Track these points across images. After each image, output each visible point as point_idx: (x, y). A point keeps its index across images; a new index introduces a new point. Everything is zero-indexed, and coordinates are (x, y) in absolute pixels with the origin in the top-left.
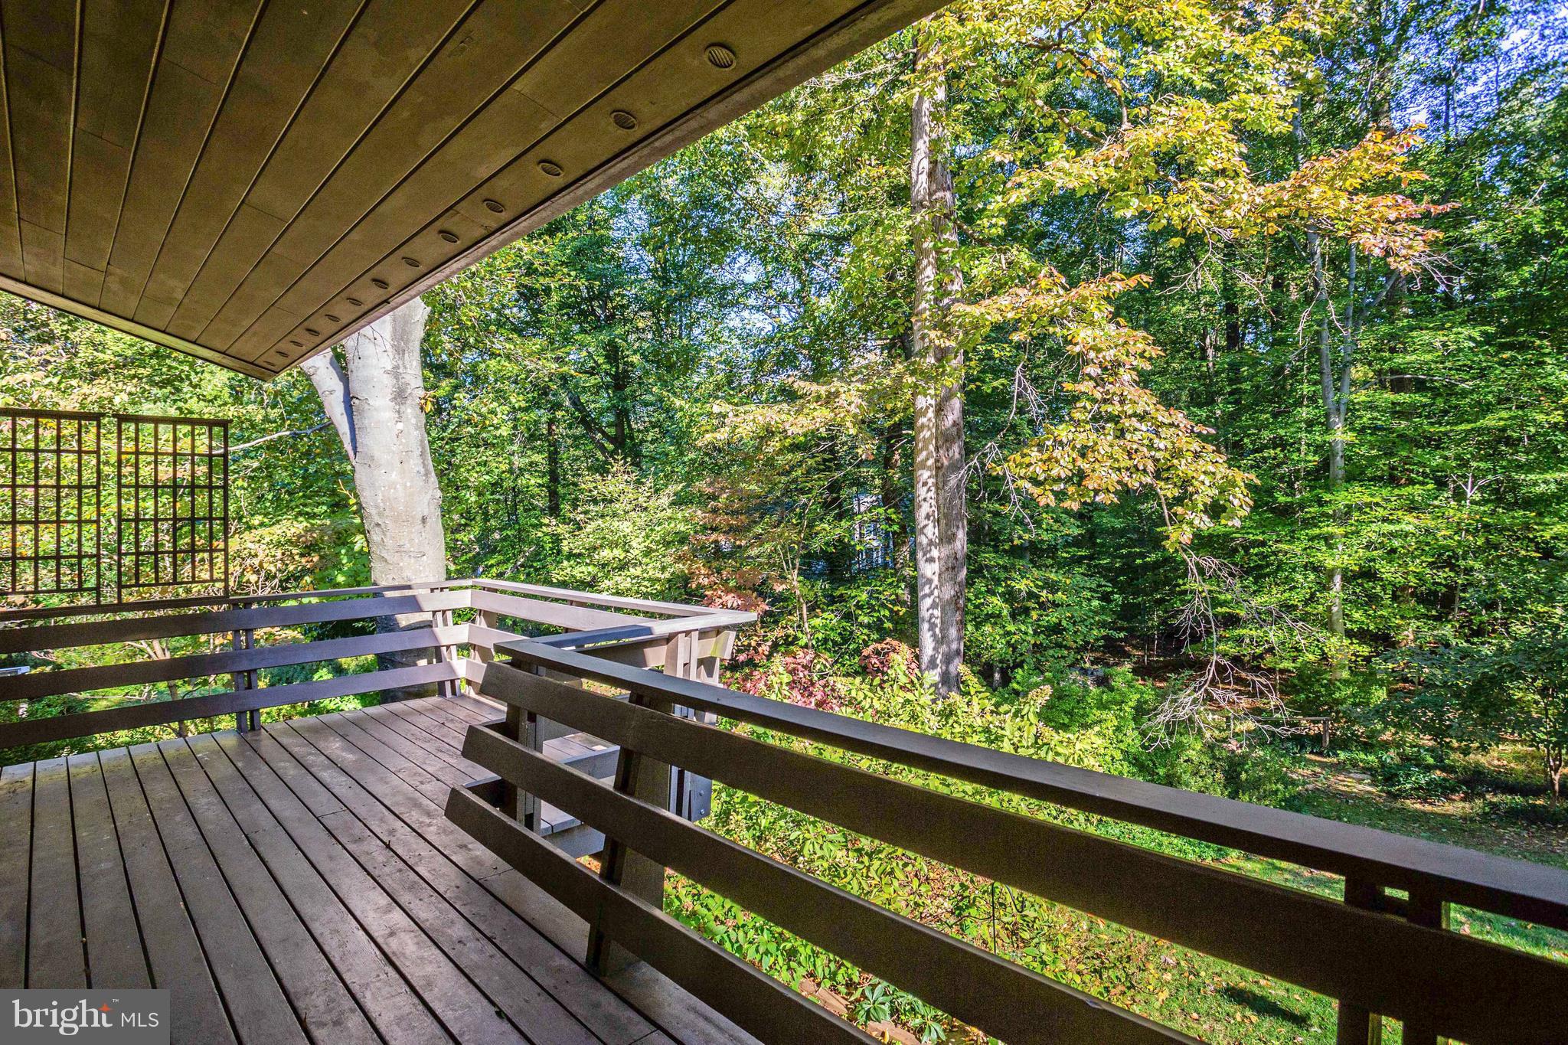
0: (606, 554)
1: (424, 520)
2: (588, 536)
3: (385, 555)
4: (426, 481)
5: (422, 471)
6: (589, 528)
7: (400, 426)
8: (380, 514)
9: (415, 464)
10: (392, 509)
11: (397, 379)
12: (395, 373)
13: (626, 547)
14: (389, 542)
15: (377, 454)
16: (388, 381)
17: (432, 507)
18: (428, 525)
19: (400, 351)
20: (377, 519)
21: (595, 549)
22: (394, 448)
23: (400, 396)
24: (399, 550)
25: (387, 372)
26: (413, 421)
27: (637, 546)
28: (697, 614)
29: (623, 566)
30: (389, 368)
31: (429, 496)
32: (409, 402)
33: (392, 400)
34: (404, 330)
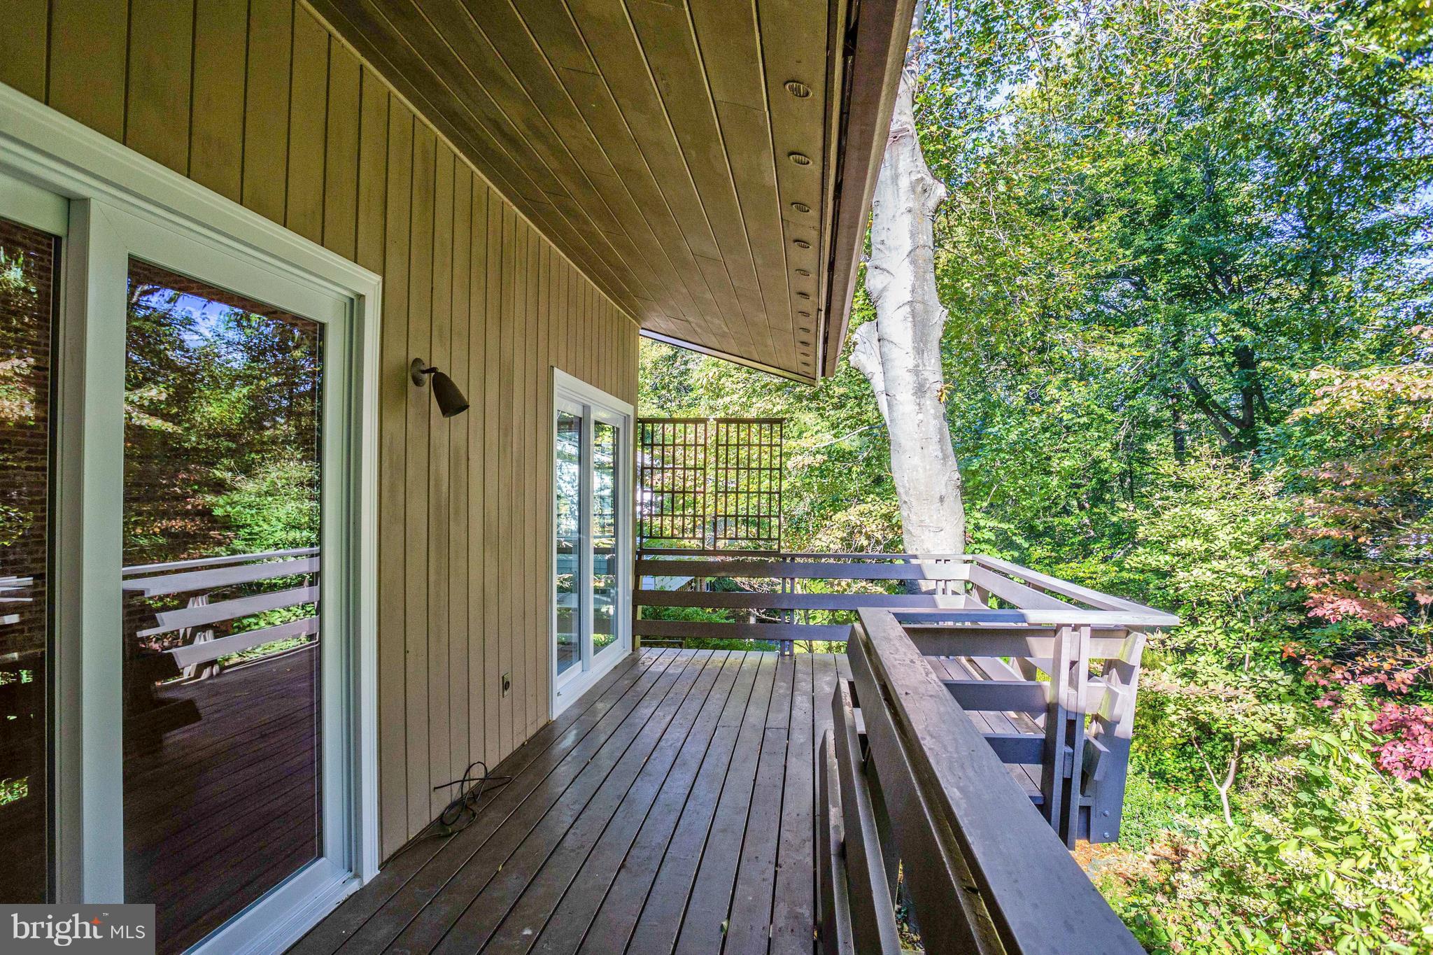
0: (1185, 544)
1: (942, 499)
2: (1165, 525)
3: (910, 528)
4: (944, 464)
5: (940, 455)
6: (1167, 515)
7: (921, 416)
8: (907, 493)
9: (934, 449)
10: (915, 488)
11: (917, 375)
12: (916, 371)
13: (1207, 535)
14: (913, 517)
15: (903, 442)
16: (910, 378)
17: (950, 488)
18: (945, 504)
19: (919, 351)
20: (905, 498)
21: (1175, 537)
22: (916, 436)
23: (920, 390)
24: (921, 524)
25: (909, 371)
26: (932, 411)
27: (1224, 537)
28: (1114, 609)
29: (1207, 556)
30: (911, 367)
31: (946, 478)
32: (928, 395)
33: (913, 394)
34: (923, 333)
